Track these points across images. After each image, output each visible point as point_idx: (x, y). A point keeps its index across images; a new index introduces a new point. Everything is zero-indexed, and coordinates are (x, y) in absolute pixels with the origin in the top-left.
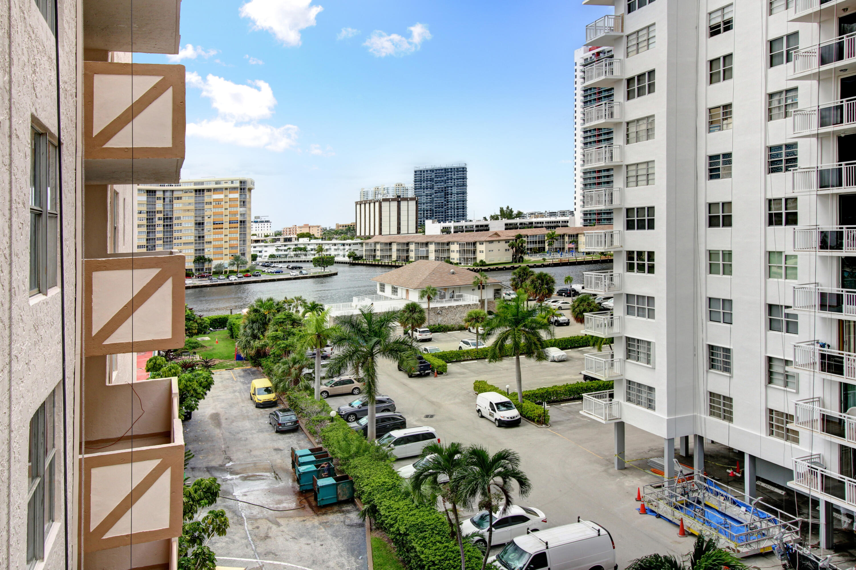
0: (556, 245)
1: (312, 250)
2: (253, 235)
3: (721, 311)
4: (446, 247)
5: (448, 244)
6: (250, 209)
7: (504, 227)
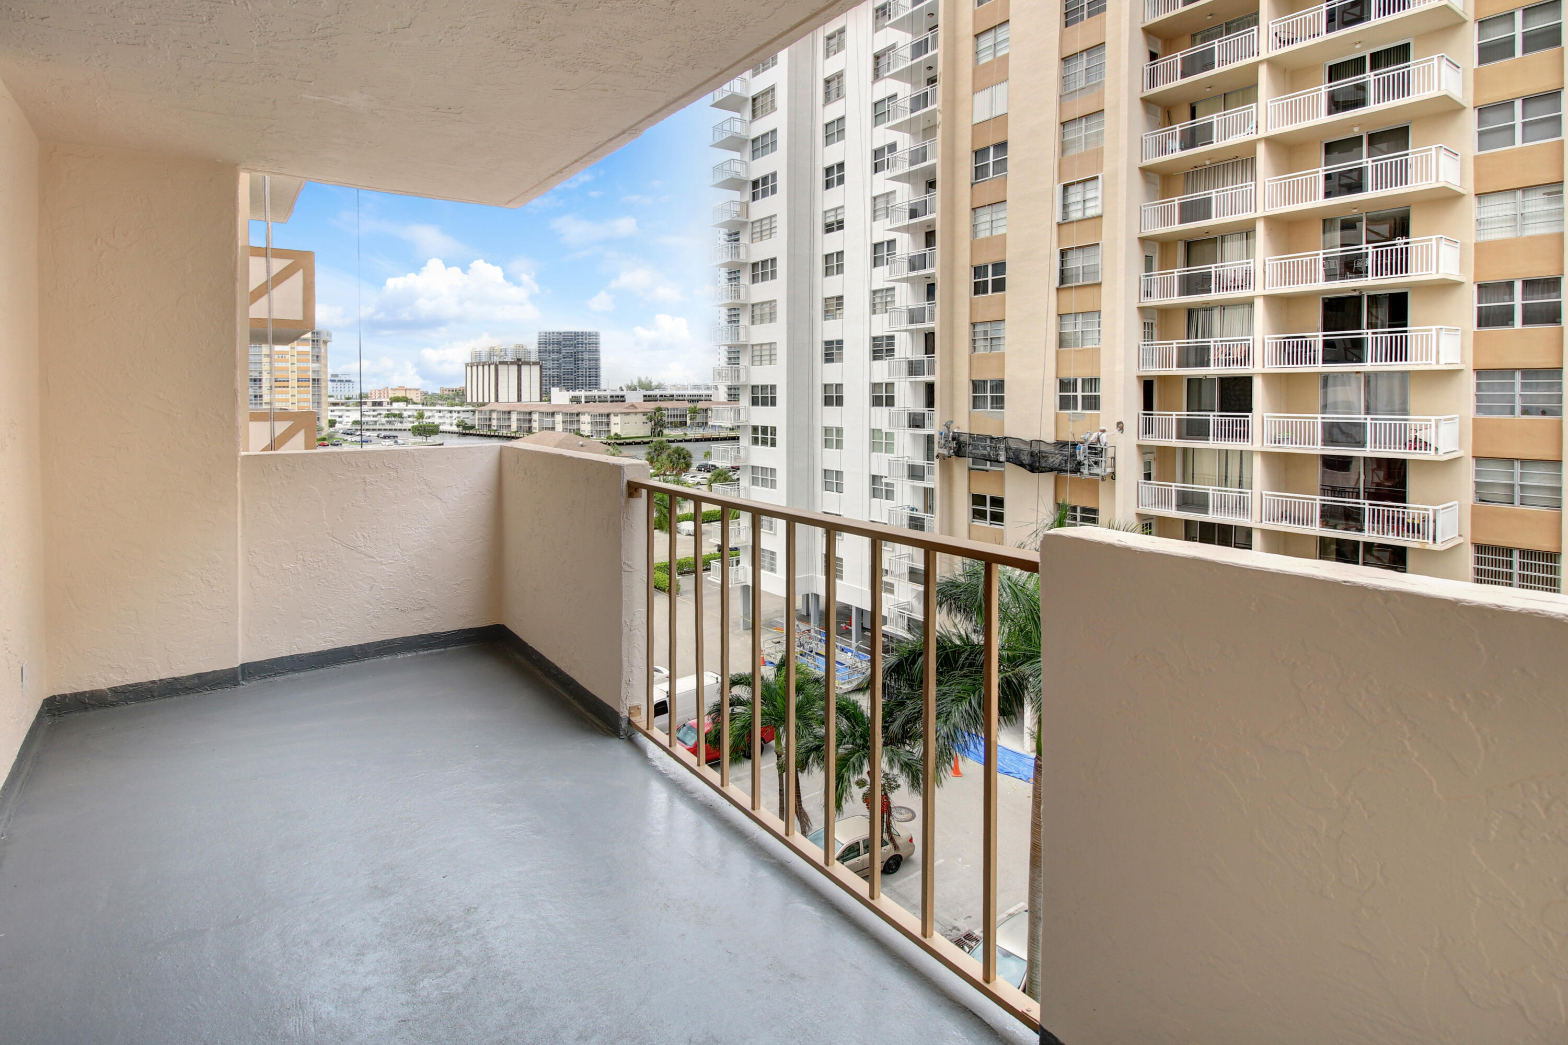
0: (699, 419)
1: (409, 417)
2: (330, 396)
3: (834, 481)
4: (576, 418)
5: (578, 415)
6: (326, 366)
7: (642, 399)
